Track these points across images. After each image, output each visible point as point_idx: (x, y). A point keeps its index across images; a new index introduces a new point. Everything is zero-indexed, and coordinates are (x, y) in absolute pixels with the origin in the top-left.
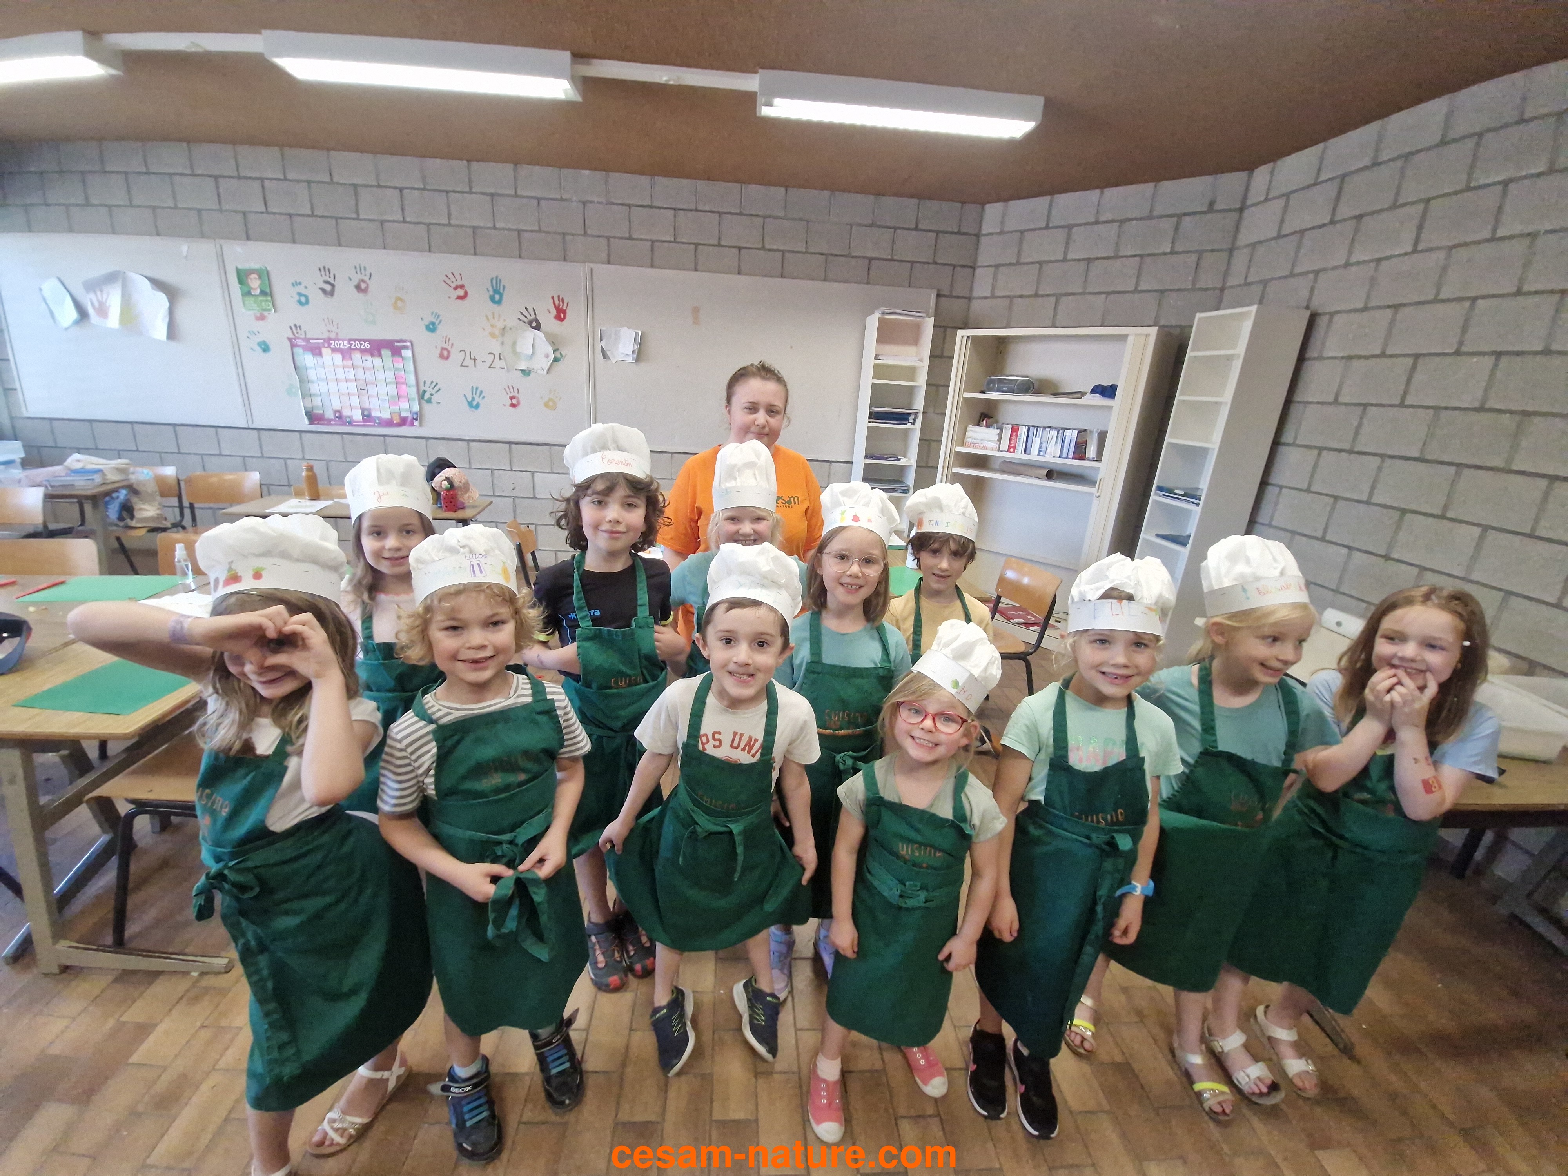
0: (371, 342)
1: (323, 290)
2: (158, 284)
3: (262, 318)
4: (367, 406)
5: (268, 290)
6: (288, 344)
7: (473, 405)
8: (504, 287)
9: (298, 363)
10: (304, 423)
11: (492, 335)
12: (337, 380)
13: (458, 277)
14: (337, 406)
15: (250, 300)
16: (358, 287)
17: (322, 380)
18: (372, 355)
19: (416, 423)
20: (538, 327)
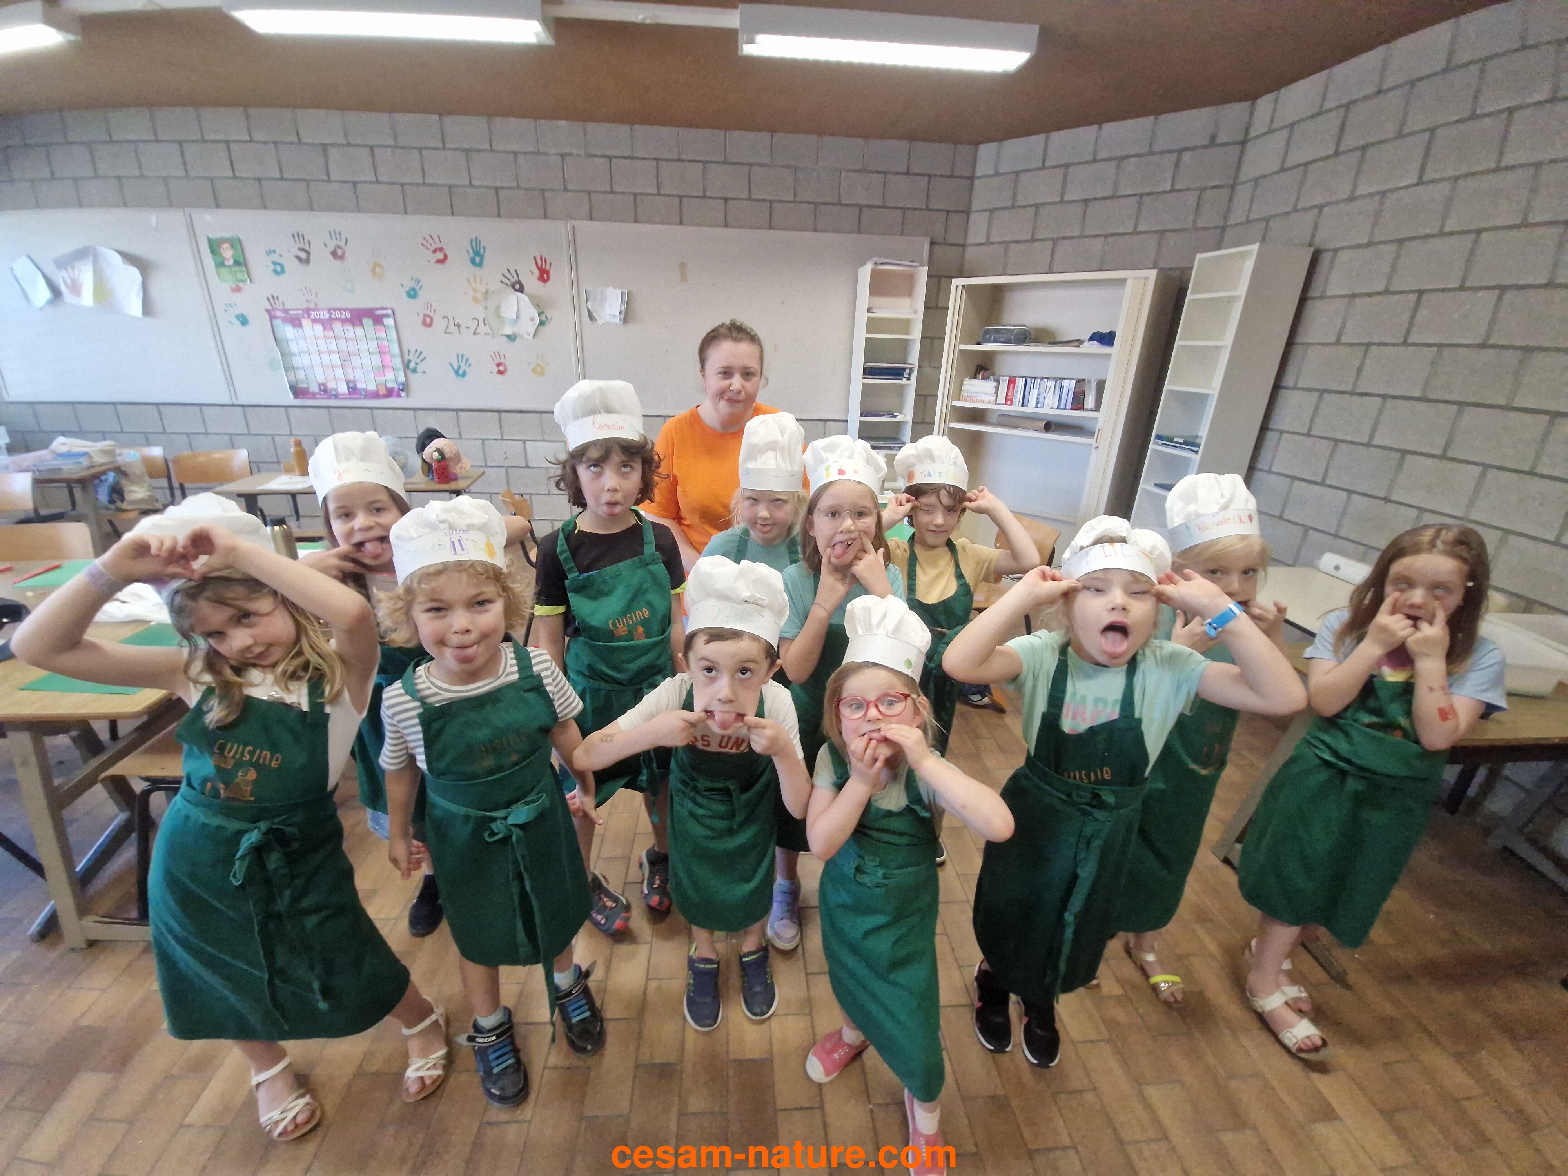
0: (351, 311)
1: (299, 259)
2: (130, 259)
3: (238, 289)
4: (351, 378)
5: (242, 260)
6: (267, 316)
7: (460, 374)
8: (484, 248)
9: (278, 335)
10: (289, 398)
11: (476, 300)
12: (319, 352)
13: (437, 240)
14: (321, 379)
15: (224, 271)
16: (334, 254)
17: (304, 352)
18: (354, 325)
19: (403, 394)
20: (521, 290)
